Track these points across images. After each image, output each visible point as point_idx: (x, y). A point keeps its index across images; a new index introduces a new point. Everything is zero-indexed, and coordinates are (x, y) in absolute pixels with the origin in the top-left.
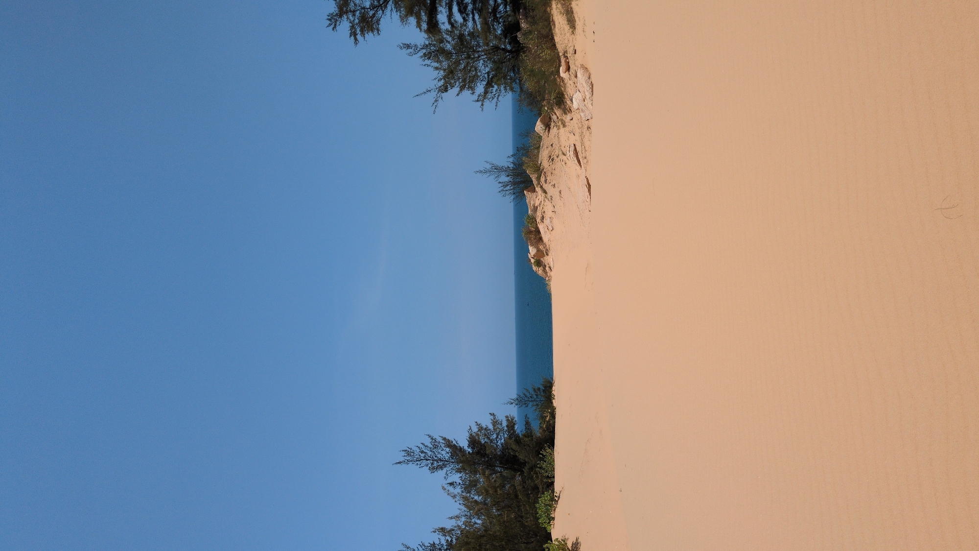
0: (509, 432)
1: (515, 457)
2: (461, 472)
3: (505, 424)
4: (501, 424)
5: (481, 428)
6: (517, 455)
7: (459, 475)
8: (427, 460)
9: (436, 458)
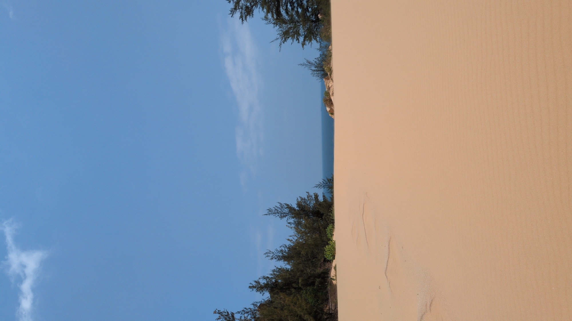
0: (316, 200)
1: (319, 211)
2: (294, 218)
3: (313, 197)
4: (312, 197)
5: (302, 199)
6: (319, 210)
7: (293, 219)
8: (278, 213)
9: (282, 212)
